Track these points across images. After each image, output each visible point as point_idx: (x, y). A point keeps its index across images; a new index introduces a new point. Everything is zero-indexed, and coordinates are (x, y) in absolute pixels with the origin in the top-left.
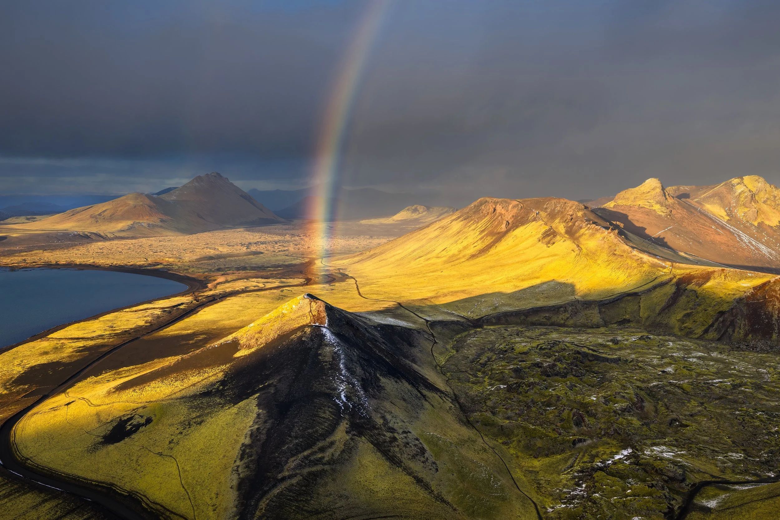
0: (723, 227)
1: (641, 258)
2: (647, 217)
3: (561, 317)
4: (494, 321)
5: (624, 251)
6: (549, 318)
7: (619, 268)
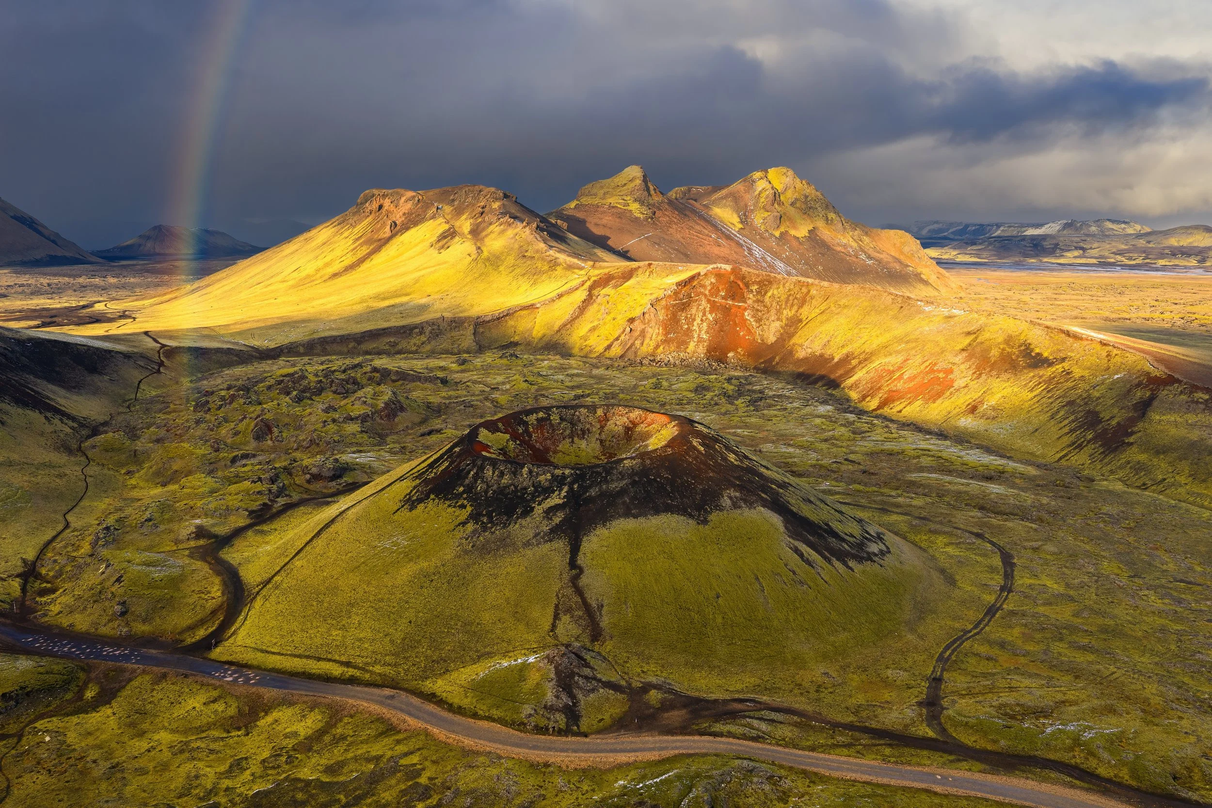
0: (728, 237)
1: (556, 258)
2: (618, 220)
3: (413, 341)
4: (302, 350)
5: (537, 251)
6: (395, 345)
7: (524, 274)
